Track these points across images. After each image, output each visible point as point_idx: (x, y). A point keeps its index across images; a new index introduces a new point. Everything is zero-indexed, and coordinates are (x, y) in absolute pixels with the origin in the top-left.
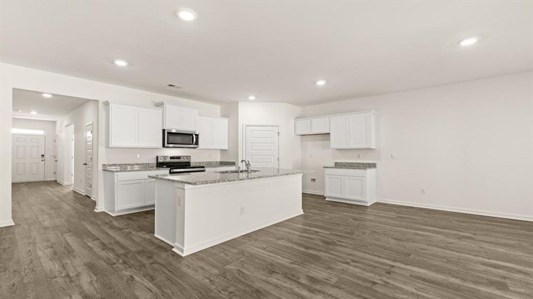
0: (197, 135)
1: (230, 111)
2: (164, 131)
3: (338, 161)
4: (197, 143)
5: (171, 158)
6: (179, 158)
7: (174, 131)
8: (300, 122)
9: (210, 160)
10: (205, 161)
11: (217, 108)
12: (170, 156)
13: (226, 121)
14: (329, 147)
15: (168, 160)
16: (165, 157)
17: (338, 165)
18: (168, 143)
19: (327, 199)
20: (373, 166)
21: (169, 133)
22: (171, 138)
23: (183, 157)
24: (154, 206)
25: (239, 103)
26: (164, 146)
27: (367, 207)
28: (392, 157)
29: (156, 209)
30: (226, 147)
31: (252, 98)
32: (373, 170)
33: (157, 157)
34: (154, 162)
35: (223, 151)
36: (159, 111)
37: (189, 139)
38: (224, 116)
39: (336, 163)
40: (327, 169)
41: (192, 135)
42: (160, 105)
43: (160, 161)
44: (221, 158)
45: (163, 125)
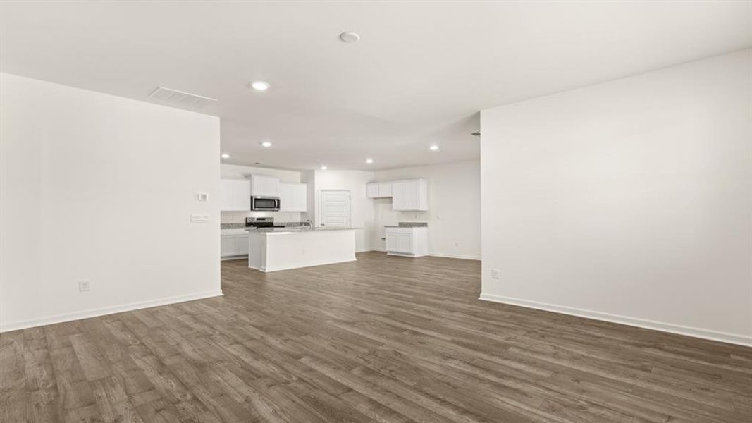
0: (278, 200)
1: (308, 179)
2: (252, 197)
3: (401, 222)
4: (278, 207)
5: (258, 219)
6: (263, 219)
7: (259, 197)
8: (371, 187)
9: (291, 221)
10: (286, 221)
11: (298, 175)
12: (257, 217)
13: (305, 186)
14: (391, 209)
15: (255, 221)
16: (252, 219)
17: (402, 225)
18: (255, 207)
19: (388, 254)
20: (425, 225)
21: (256, 200)
22: (257, 203)
23: (267, 218)
24: (247, 255)
25: (316, 172)
26: (252, 209)
27: (414, 258)
28: (438, 217)
29: (249, 257)
30: (305, 210)
31: (324, 168)
32: (425, 228)
33: (246, 219)
34: (244, 222)
35: (303, 213)
36: (248, 182)
37: (272, 203)
38: (303, 182)
39: (400, 224)
40: (387, 228)
41: (274, 200)
42: (248, 177)
43: (248, 221)
44: (301, 219)
45: (251, 193)
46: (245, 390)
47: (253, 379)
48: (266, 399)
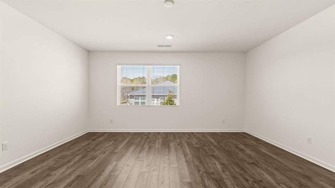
46: (224, 176)
47: (219, 180)
48: (216, 169)
